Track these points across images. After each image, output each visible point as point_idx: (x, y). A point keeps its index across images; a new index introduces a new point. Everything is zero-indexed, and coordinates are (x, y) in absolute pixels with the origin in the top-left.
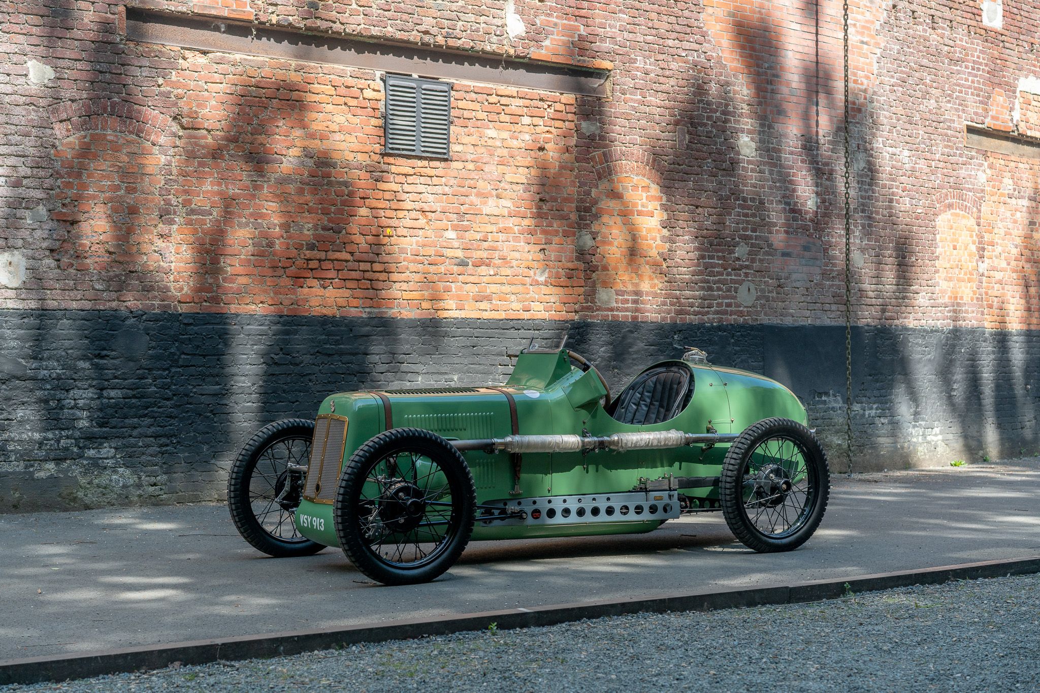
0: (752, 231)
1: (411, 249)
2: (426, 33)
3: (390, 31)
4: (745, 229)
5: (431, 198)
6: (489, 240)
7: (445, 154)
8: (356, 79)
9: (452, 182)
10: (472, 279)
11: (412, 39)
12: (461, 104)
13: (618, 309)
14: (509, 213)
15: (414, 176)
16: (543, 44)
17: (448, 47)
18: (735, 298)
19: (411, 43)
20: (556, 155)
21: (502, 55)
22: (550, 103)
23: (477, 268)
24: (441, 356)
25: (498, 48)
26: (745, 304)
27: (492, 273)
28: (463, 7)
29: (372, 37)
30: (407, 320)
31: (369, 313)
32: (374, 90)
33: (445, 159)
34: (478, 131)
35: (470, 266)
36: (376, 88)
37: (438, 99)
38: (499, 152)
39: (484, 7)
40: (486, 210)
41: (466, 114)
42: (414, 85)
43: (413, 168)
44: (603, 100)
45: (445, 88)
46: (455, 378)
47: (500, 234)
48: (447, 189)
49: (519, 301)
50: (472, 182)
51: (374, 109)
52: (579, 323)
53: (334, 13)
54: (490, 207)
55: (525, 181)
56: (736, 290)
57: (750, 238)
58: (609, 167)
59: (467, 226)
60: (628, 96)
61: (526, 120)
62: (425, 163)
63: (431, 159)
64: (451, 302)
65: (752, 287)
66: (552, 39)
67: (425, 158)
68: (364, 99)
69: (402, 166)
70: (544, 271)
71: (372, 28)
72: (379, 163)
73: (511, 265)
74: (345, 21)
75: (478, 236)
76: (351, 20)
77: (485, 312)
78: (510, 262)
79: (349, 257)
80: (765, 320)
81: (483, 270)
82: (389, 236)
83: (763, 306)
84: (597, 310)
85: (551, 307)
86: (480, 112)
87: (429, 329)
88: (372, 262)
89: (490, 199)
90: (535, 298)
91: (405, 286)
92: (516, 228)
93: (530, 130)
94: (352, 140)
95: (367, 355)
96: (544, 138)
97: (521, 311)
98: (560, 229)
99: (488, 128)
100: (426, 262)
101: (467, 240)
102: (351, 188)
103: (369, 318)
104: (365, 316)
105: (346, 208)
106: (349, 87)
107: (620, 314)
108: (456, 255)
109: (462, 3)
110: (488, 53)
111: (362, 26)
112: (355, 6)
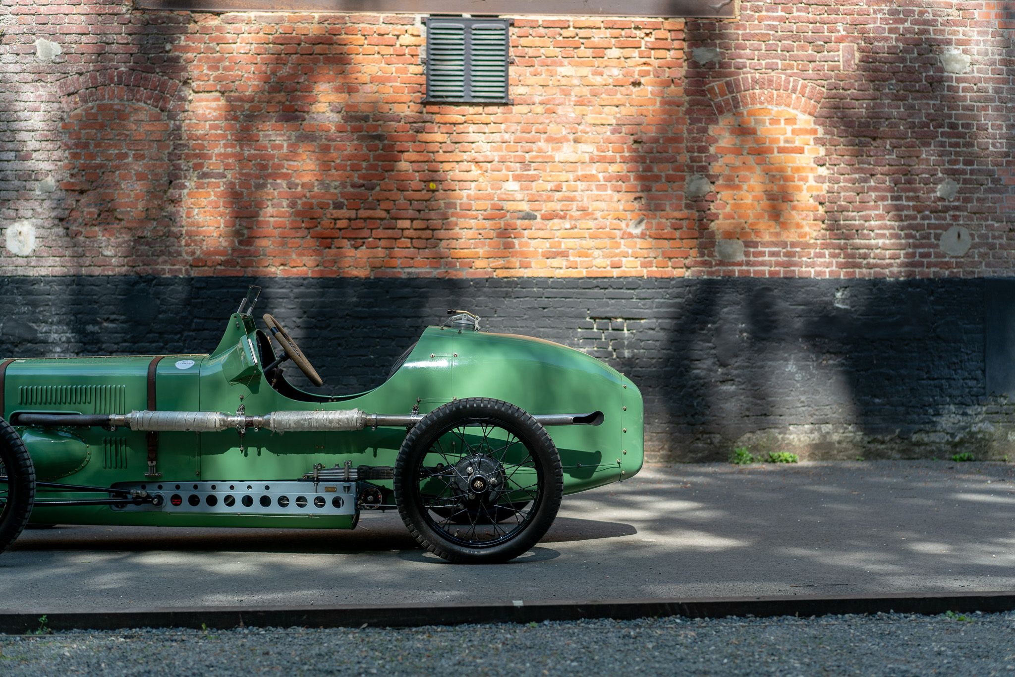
0: (965, 164)
1: (461, 204)
4: (956, 162)
5: (487, 147)
6: (564, 189)
7: (502, 98)
8: (390, 26)
9: (514, 127)
10: (541, 234)
12: (523, 41)
13: (748, 264)
14: (591, 158)
15: (466, 125)
18: (937, 246)
20: (657, 89)
22: (648, 31)
23: (547, 222)
24: (500, 319)
26: (952, 254)
27: (568, 226)
30: (457, 280)
31: (409, 273)
32: (413, 35)
33: (504, 103)
34: (548, 70)
35: (539, 219)
36: (416, 33)
37: (493, 39)
38: (577, 91)
40: (559, 156)
41: (531, 52)
42: (462, 25)
43: (464, 115)
44: (726, 22)
45: (502, 26)
47: (578, 183)
48: (507, 137)
49: (605, 256)
50: (541, 127)
51: (412, 56)
52: (689, 280)
54: (566, 152)
55: (614, 122)
56: (938, 237)
57: (963, 172)
58: (735, 99)
59: (533, 176)
60: (764, 13)
61: (615, 52)
62: (480, 109)
63: (486, 105)
64: (513, 260)
65: (965, 232)
67: (478, 104)
68: (401, 46)
69: (454, 114)
70: (640, 222)
72: (421, 113)
73: (595, 216)
75: (549, 186)
77: (558, 269)
78: (593, 214)
79: (383, 214)
80: (985, 271)
81: (556, 223)
82: (433, 191)
83: (983, 256)
84: (717, 265)
85: (651, 262)
86: (552, 48)
87: (485, 289)
88: (412, 220)
89: (565, 145)
90: (628, 253)
91: (454, 243)
92: (601, 176)
93: (620, 63)
94: (386, 91)
95: (407, 317)
96: (640, 71)
97: (609, 268)
98: (663, 174)
99: (561, 65)
100: (480, 217)
101: (534, 192)
102: (386, 142)
103: (409, 279)
104: (404, 276)
105: (380, 163)
106: (383, 35)
107: (752, 269)
108: (519, 208)
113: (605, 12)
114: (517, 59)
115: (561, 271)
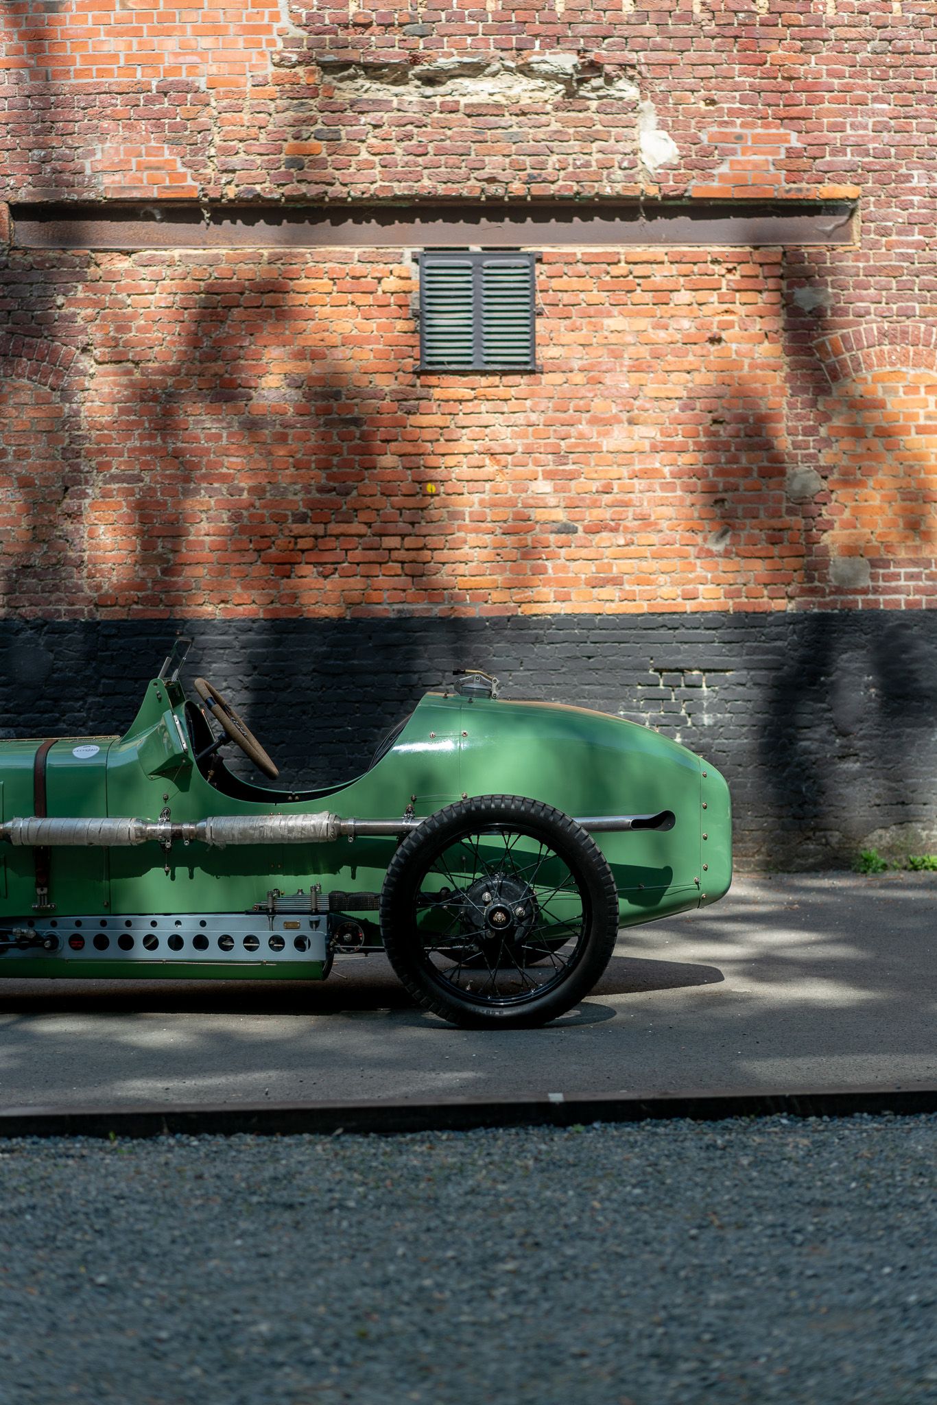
1: (471, 513)
2: (492, 180)
3: (427, 185)
5: (506, 432)
6: (615, 490)
7: (526, 363)
8: (369, 265)
9: (544, 404)
10: (584, 553)
11: (465, 193)
12: (555, 283)
13: (876, 591)
14: (653, 446)
15: (476, 402)
16: (715, 172)
17: (534, 197)
19: (467, 199)
20: (744, 347)
21: (636, 199)
22: (730, 266)
23: (592, 536)
24: (528, 674)
25: (626, 188)
27: (622, 542)
28: (556, 132)
29: (396, 198)
30: (467, 619)
31: (399, 611)
32: (401, 278)
33: (530, 370)
34: (590, 323)
35: (580, 533)
36: (404, 274)
37: (512, 279)
38: (632, 351)
39: (598, 127)
40: (607, 445)
41: (566, 298)
42: (468, 263)
43: (473, 389)
44: (840, 250)
45: (526, 262)
47: (635, 481)
48: (534, 417)
49: (674, 583)
50: (582, 402)
51: (400, 306)
52: (793, 615)
53: (330, 170)
54: (618, 438)
55: (685, 394)
58: (854, 359)
59: (571, 472)
60: (894, 237)
61: (684, 296)
62: (495, 380)
63: (504, 373)
64: (545, 590)
66: (732, 162)
67: (493, 373)
68: (384, 292)
69: (458, 387)
70: (723, 535)
71: (395, 184)
72: (414, 386)
73: (659, 528)
74: (348, 180)
75: (595, 486)
76: (357, 178)
77: (608, 602)
78: (656, 524)
79: (363, 529)
81: (605, 537)
82: (432, 495)
84: (831, 593)
85: (739, 591)
86: (595, 292)
87: (506, 632)
88: (403, 536)
89: (616, 427)
90: (706, 578)
91: (461, 568)
92: (667, 470)
93: (691, 311)
94: (364, 356)
95: (398, 673)
96: (719, 322)
97: (680, 600)
98: (755, 467)
99: (610, 316)
100: (498, 531)
101: (573, 494)
102: (365, 428)
103: (400, 619)
104: (392, 615)
105: (357, 458)
106: (358, 278)
107: (881, 598)
108: (553, 518)
109: (555, 126)
110: (609, 198)
111: (380, 183)
112: (364, 155)
113: (670, 240)
114: (547, 309)
115: (613, 605)
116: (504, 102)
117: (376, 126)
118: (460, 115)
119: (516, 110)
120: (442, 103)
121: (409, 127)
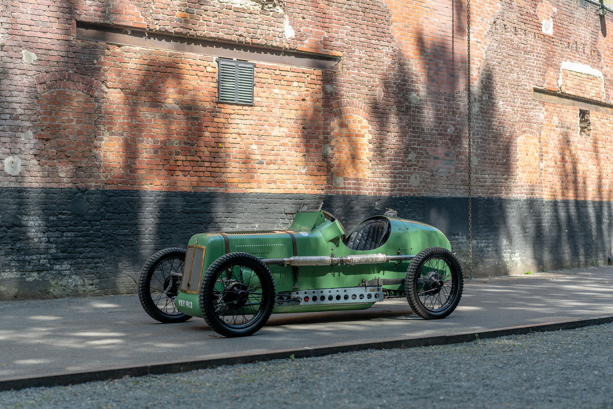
0: (418, 145)
1: (232, 155)
2: (241, 36)
3: (221, 34)
4: (414, 144)
5: (243, 127)
6: (275, 150)
7: (251, 102)
8: (202, 61)
9: (255, 118)
10: (266, 171)
11: (233, 39)
12: (260, 75)
13: (345, 188)
14: (286, 135)
15: (234, 115)
16: (304, 42)
17: (253, 44)
18: (408, 182)
19: (233, 41)
20: (312, 103)
21: (282, 48)
22: (308, 75)
23: (268, 166)
24: (249, 214)
25: (280, 44)
26: (414, 185)
27: (277, 168)
28: (260, 21)
29: (211, 38)
30: (230, 194)
31: (209, 190)
32: (212, 67)
33: (251, 105)
34: (269, 90)
35: (265, 164)
36: (214, 66)
37: (247, 72)
38: (281, 101)
39: (272, 22)
40: (273, 133)
41: (263, 81)
42: (234, 64)
43: (234, 110)
44: (337, 73)
45: (251, 66)
46: (257, 226)
47: (281, 147)
48: (252, 122)
49: (291, 183)
50: (266, 118)
51: (212, 78)
53: (190, 24)
54: (276, 131)
55: (295, 118)
56: (409, 178)
57: (416, 149)
58: (340, 110)
59: (262, 142)
60: (350, 71)
61: (295, 84)
62: (240, 107)
63: (244, 105)
64: (254, 184)
65: (418, 176)
66: (309, 40)
67: (240, 105)
68: (207, 72)
69: (229, 109)
70: (305, 167)
71: (211, 33)
72: (215, 107)
73: (287, 164)
74: (196, 29)
75: (269, 148)
76: (199, 28)
77: (273, 190)
78: (287, 162)
79: (199, 159)
80: (424, 194)
81: (272, 166)
82: (221, 148)
83: (423, 186)
84: (334, 188)
85: (309, 187)
86: (270, 79)
87: (242, 199)
88: (211, 162)
89: (275, 127)
90: (300, 182)
91: (229, 175)
92: (290, 144)
93: (297, 89)
94: (200, 95)
95: (208, 213)
96: (305, 94)
97: (293, 189)
98: (314, 144)
99: (274, 88)
100: (241, 162)
101: (263, 150)
102: (199, 121)
103: (209, 193)
104: (207, 191)
105: (197, 132)
106: (199, 66)
107: (346, 191)
108: (257, 158)
109: (260, 19)
110: (274, 47)
111: (206, 32)
112: (201, 21)
113: (289, 64)
116: (245, 8)
117: (206, 11)
118: (232, 11)
119: (249, 11)
120: (227, 6)
121: (216, 13)
